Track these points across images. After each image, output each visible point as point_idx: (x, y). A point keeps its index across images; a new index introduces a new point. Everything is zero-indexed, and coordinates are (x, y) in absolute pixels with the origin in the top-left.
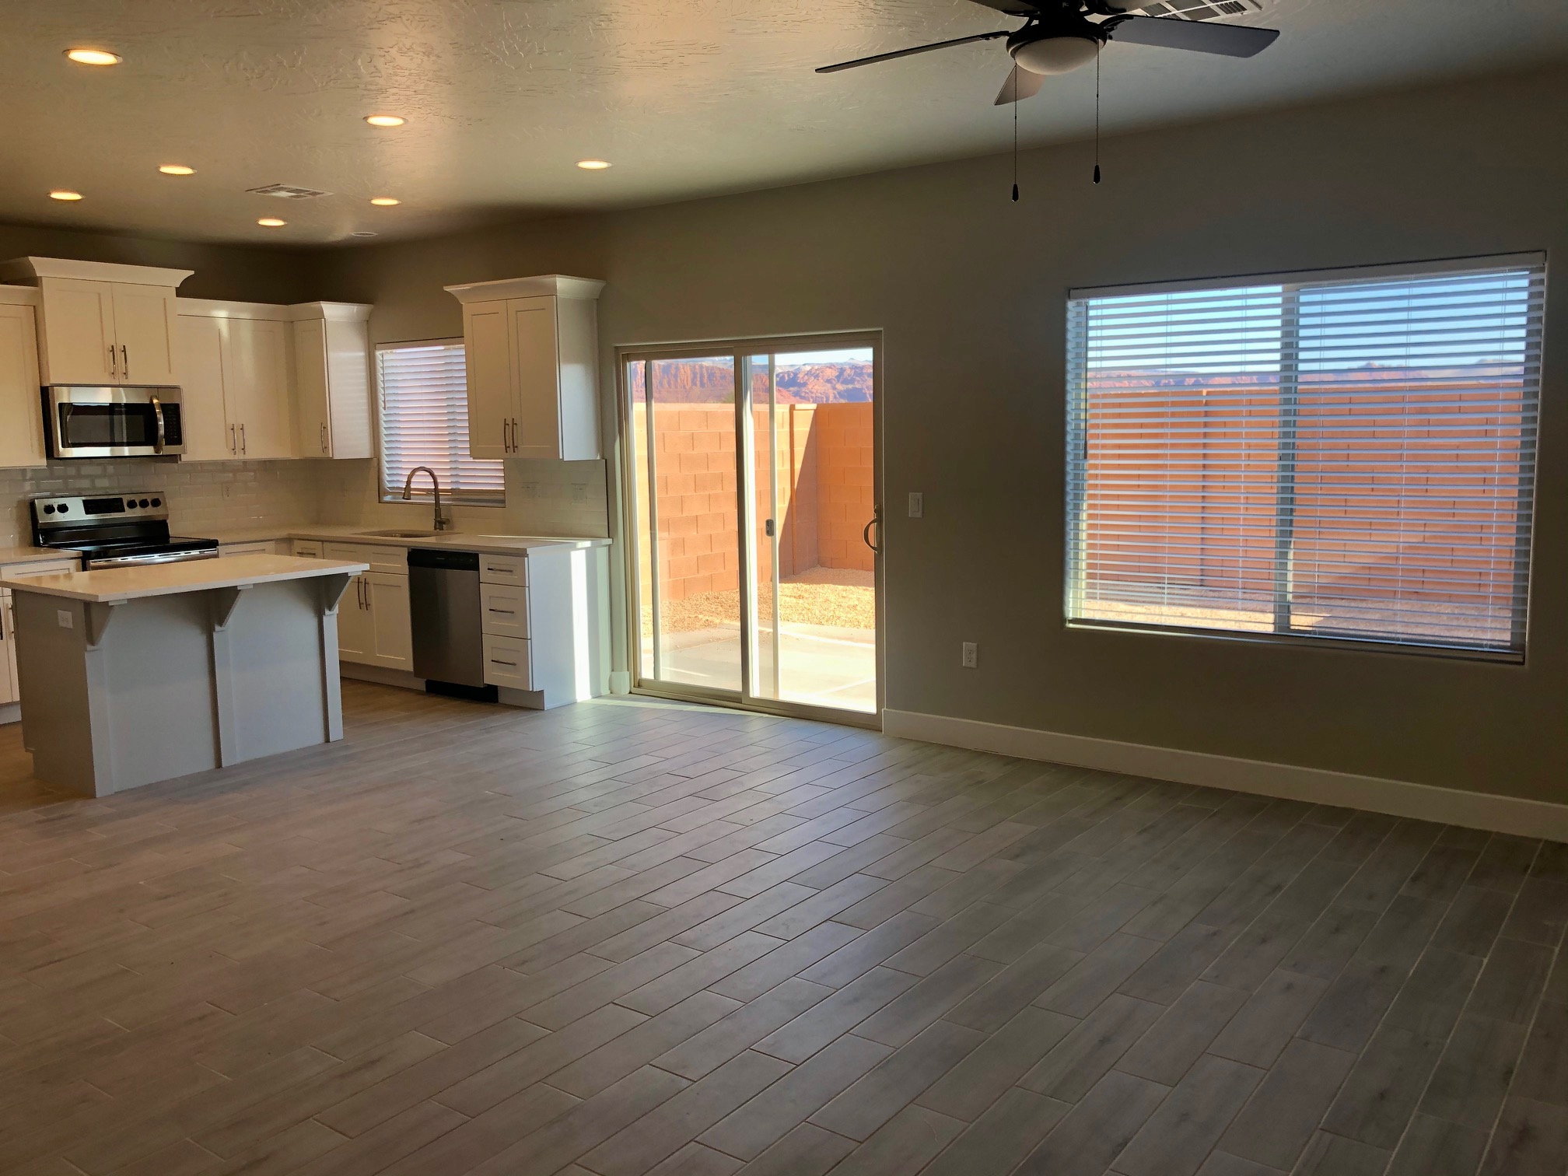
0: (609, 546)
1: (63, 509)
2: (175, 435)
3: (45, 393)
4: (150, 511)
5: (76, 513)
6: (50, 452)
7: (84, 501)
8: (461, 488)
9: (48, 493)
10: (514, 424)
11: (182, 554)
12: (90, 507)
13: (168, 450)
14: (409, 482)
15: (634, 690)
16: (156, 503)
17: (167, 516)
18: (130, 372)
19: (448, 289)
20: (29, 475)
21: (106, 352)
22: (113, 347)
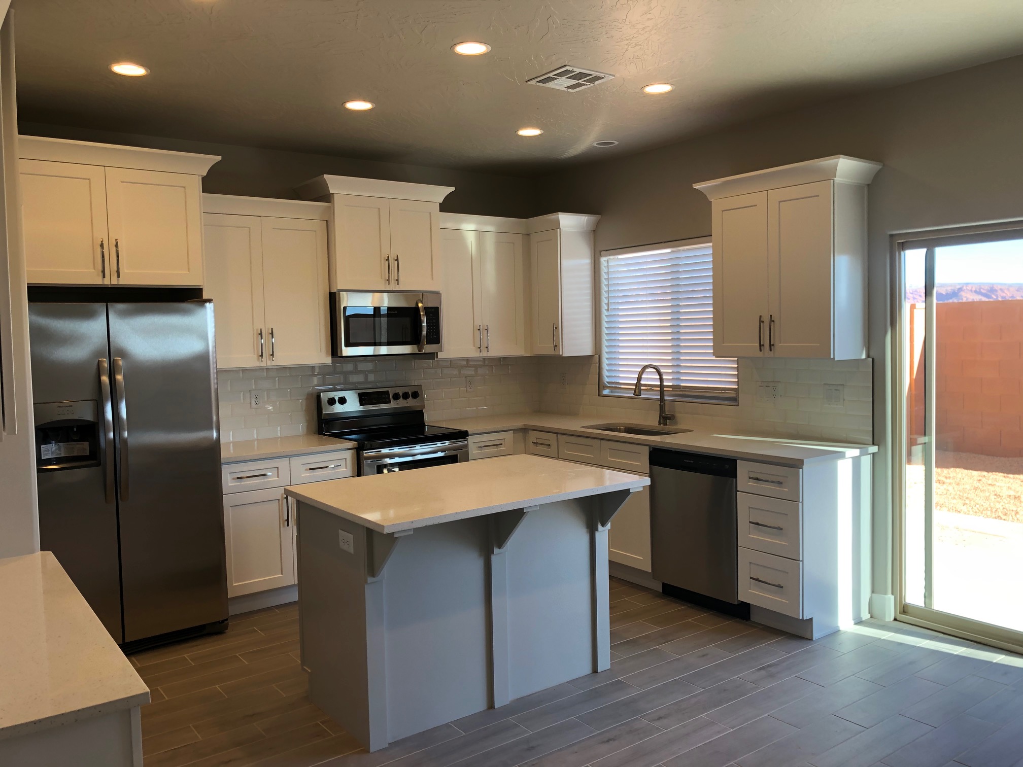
0: (873, 454)
1: (343, 401)
2: (435, 336)
3: (333, 299)
4: (410, 403)
5: (352, 406)
6: (334, 350)
7: (359, 394)
8: (682, 385)
9: (331, 387)
10: (772, 321)
11: (439, 444)
12: (364, 399)
13: (428, 348)
14: (639, 379)
15: (900, 617)
16: (415, 395)
17: (424, 406)
18: (401, 279)
19: (697, 186)
20: (317, 371)
21: (383, 261)
22: (388, 257)
